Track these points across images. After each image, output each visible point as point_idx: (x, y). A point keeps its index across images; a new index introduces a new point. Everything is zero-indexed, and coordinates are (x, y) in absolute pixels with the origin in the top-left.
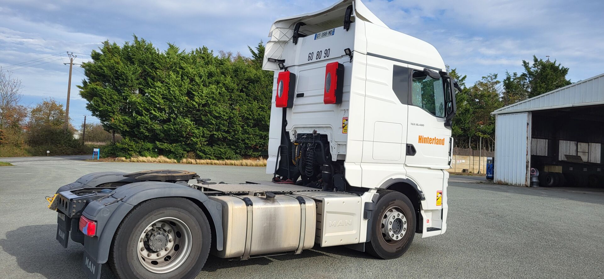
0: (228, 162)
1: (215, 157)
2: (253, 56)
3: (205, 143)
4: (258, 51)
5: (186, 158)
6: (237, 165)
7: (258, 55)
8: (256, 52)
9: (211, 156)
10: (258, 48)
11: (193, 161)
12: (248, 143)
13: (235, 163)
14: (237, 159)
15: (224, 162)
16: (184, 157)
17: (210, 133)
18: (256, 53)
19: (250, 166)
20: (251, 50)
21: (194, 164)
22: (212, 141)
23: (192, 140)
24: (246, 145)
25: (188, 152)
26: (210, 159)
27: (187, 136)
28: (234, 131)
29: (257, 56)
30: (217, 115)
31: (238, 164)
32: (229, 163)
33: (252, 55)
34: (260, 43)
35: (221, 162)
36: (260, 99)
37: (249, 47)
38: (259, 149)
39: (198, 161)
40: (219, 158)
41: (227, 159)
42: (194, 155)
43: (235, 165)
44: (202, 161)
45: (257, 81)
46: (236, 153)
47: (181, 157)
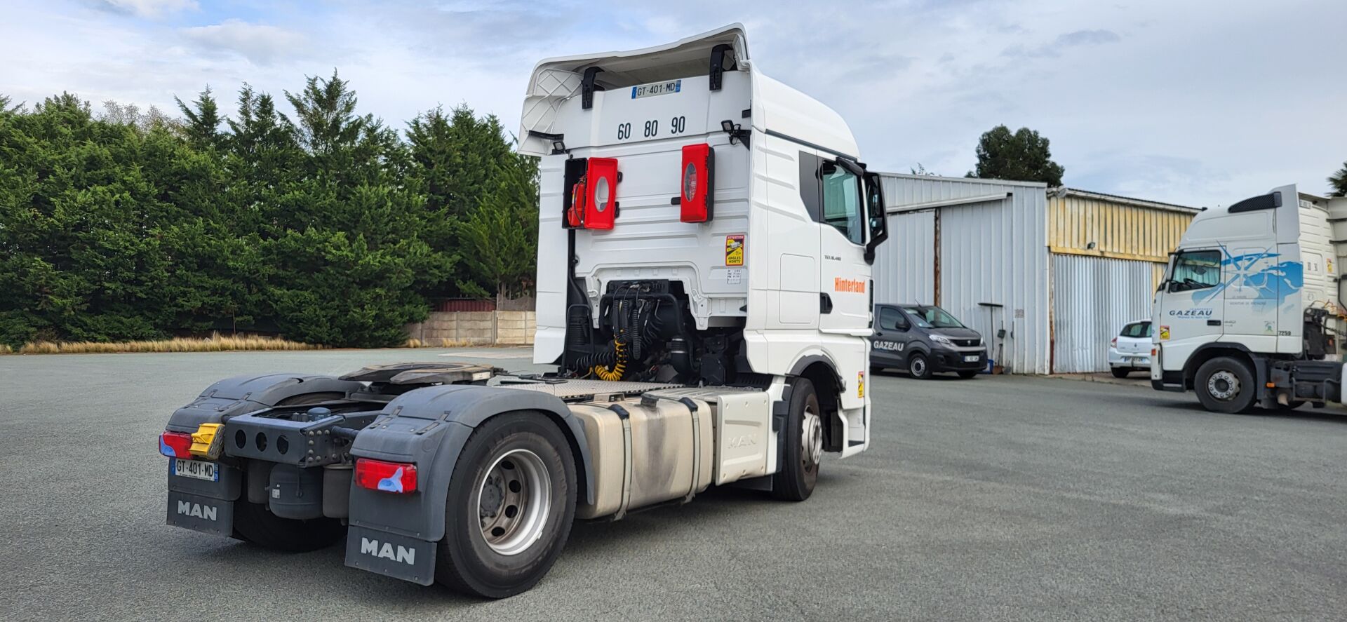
0: (141, 344)
1: (108, 335)
2: (188, 121)
3: (84, 307)
4: (201, 109)
5: (34, 341)
6: (159, 351)
7: (199, 119)
8: (196, 111)
9: (99, 334)
10: (200, 104)
11: (52, 346)
12: (183, 305)
13: (153, 347)
14: (158, 338)
15: (128, 346)
16: (29, 339)
17: (93, 287)
18: (195, 114)
19: (188, 351)
20: (183, 106)
21: (55, 353)
22: (97, 303)
23: (50, 303)
24: (179, 309)
25: (40, 328)
26: (95, 340)
27: (37, 294)
28: (152, 279)
29: (198, 122)
30: (109, 246)
31: (161, 348)
32: (140, 348)
33: (186, 117)
34: (203, 93)
35: (120, 345)
36: (209, 214)
37: (179, 100)
38: (211, 315)
39: (65, 345)
40: (115, 338)
41: (137, 339)
42: (53, 333)
43: (154, 351)
44: (76, 346)
45: (200, 177)
46: (156, 326)
47: (23, 340)
